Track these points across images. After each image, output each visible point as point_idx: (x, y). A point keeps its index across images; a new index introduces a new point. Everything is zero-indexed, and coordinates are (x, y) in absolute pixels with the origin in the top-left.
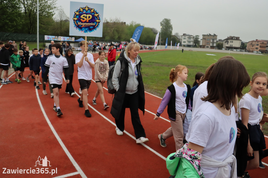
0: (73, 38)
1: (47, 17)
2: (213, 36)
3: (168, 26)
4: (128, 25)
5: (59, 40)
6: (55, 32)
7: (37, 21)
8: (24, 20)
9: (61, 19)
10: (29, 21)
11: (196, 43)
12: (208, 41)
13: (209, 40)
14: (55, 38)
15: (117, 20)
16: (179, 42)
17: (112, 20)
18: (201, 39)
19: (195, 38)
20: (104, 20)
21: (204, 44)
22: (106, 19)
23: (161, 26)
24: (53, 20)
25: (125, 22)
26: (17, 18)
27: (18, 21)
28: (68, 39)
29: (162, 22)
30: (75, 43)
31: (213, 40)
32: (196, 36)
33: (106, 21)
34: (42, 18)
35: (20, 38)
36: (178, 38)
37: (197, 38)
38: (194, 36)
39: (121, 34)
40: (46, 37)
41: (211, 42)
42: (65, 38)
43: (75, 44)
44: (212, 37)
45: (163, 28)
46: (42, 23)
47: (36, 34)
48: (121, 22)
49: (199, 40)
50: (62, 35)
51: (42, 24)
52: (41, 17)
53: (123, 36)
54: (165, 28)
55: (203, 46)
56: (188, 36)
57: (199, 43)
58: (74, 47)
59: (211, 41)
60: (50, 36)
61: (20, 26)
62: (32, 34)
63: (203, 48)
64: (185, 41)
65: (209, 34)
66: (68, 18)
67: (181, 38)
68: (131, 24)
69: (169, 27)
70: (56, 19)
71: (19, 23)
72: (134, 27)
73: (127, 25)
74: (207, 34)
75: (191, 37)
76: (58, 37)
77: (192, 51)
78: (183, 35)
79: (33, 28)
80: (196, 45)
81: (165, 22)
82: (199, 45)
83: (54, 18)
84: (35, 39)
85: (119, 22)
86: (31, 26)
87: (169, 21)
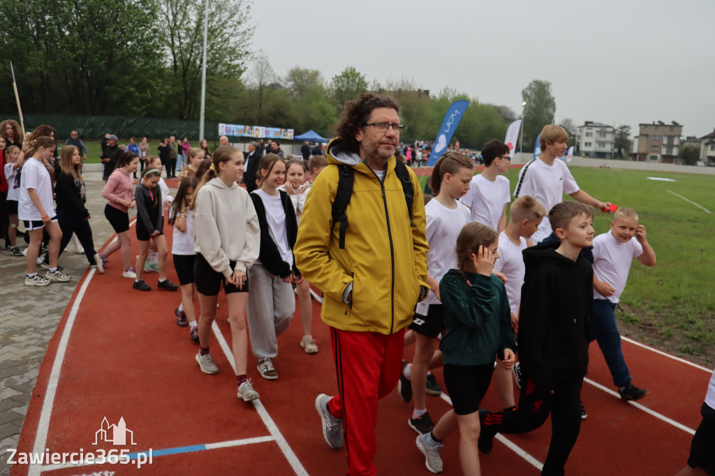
0: (289, 130)
1: (225, 76)
2: (668, 128)
3: (542, 102)
4: (434, 97)
5: (254, 136)
6: (245, 114)
7: (200, 88)
8: (170, 87)
9: (260, 83)
10: (183, 89)
11: (621, 147)
12: (655, 140)
13: (657, 138)
14: (245, 130)
15: (406, 85)
16: (574, 145)
17: (391, 85)
18: (636, 137)
19: (619, 134)
20: (372, 85)
21: (643, 150)
22: (378, 82)
23: (525, 101)
24: (240, 84)
25: (426, 89)
26: (155, 80)
27: (155, 89)
28: (276, 133)
29: (528, 88)
30: (293, 144)
31: (671, 138)
32: (620, 128)
33: (376, 87)
34: (214, 80)
35: (158, 131)
36: (570, 134)
37: (625, 133)
38: (616, 127)
39: (415, 121)
40: (222, 129)
41: (664, 145)
42: (269, 131)
43: (295, 146)
44: (667, 131)
45: (530, 107)
46: (214, 92)
47: (199, 119)
48: (416, 90)
49: (631, 138)
50: (262, 123)
51: (213, 94)
52: (212, 77)
53: (422, 128)
54: (534, 106)
55: (639, 154)
56: (599, 129)
57: (631, 147)
58: (293, 153)
59: (665, 141)
60: (232, 127)
61: (161, 101)
62: (187, 119)
63: (640, 160)
64: (589, 141)
65: (659, 122)
66: (279, 79)
67: (578, 133)
68: (444, 96)
69: (545, 102)
70: (248, 83)
71: (159, 92)
72: (451, 102)
73: (432, 98)
74: (651, 123)
75: (608, 129)
76: (251, 129)
77: (609, 168)
78: (583, 124)
79: (191, 104)
80: (620, 152)
81: (534, 89)
82: (630, 152)
83: (243, 81)
84: (194, 133)
85: (412, 90)
86: (187, 99)
87: (546, 88)
